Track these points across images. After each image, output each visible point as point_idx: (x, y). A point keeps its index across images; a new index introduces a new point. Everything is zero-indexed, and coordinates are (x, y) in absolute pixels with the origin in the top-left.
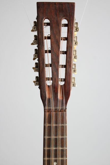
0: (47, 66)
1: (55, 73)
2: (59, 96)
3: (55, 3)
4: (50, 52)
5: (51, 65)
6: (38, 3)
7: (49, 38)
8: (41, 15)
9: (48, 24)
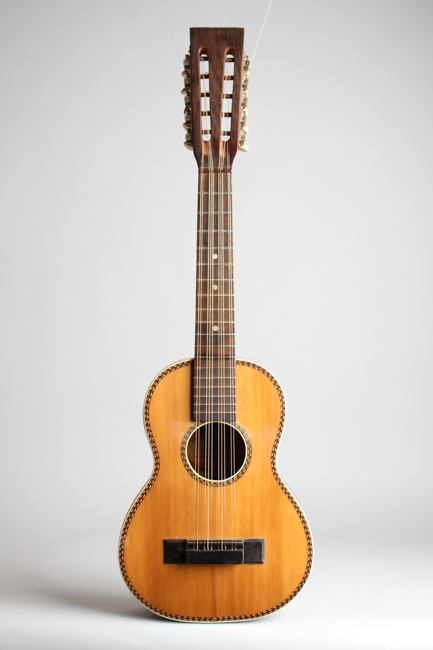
0: (204, 114)
1: (215, 121)
2: (222, 153)
3: (216, 29)
4: (208, 95)
5: (209, 113)
6: (191, 29)
7: (206, 77)
8: (195, 45)
9: (205, 59)
